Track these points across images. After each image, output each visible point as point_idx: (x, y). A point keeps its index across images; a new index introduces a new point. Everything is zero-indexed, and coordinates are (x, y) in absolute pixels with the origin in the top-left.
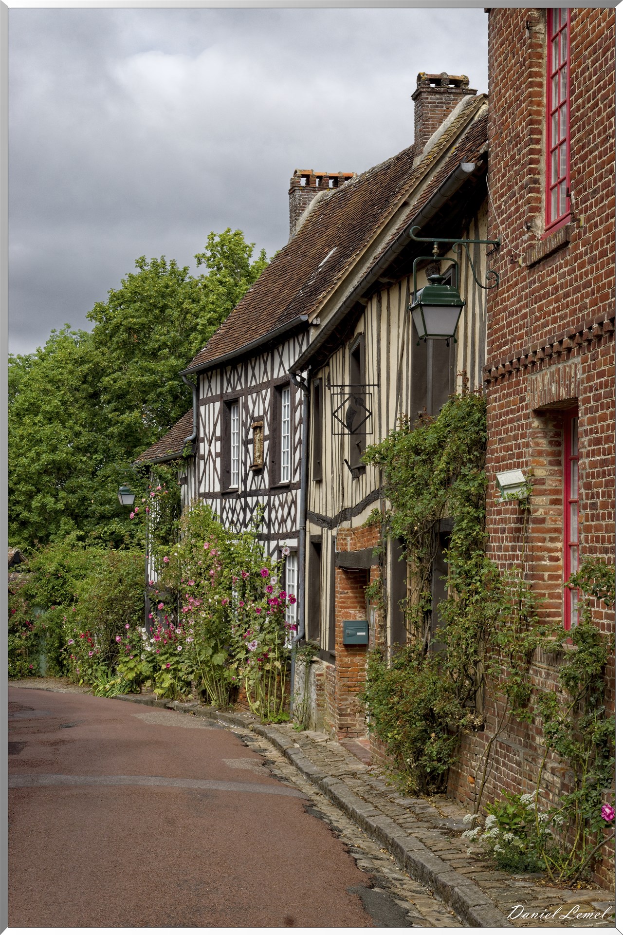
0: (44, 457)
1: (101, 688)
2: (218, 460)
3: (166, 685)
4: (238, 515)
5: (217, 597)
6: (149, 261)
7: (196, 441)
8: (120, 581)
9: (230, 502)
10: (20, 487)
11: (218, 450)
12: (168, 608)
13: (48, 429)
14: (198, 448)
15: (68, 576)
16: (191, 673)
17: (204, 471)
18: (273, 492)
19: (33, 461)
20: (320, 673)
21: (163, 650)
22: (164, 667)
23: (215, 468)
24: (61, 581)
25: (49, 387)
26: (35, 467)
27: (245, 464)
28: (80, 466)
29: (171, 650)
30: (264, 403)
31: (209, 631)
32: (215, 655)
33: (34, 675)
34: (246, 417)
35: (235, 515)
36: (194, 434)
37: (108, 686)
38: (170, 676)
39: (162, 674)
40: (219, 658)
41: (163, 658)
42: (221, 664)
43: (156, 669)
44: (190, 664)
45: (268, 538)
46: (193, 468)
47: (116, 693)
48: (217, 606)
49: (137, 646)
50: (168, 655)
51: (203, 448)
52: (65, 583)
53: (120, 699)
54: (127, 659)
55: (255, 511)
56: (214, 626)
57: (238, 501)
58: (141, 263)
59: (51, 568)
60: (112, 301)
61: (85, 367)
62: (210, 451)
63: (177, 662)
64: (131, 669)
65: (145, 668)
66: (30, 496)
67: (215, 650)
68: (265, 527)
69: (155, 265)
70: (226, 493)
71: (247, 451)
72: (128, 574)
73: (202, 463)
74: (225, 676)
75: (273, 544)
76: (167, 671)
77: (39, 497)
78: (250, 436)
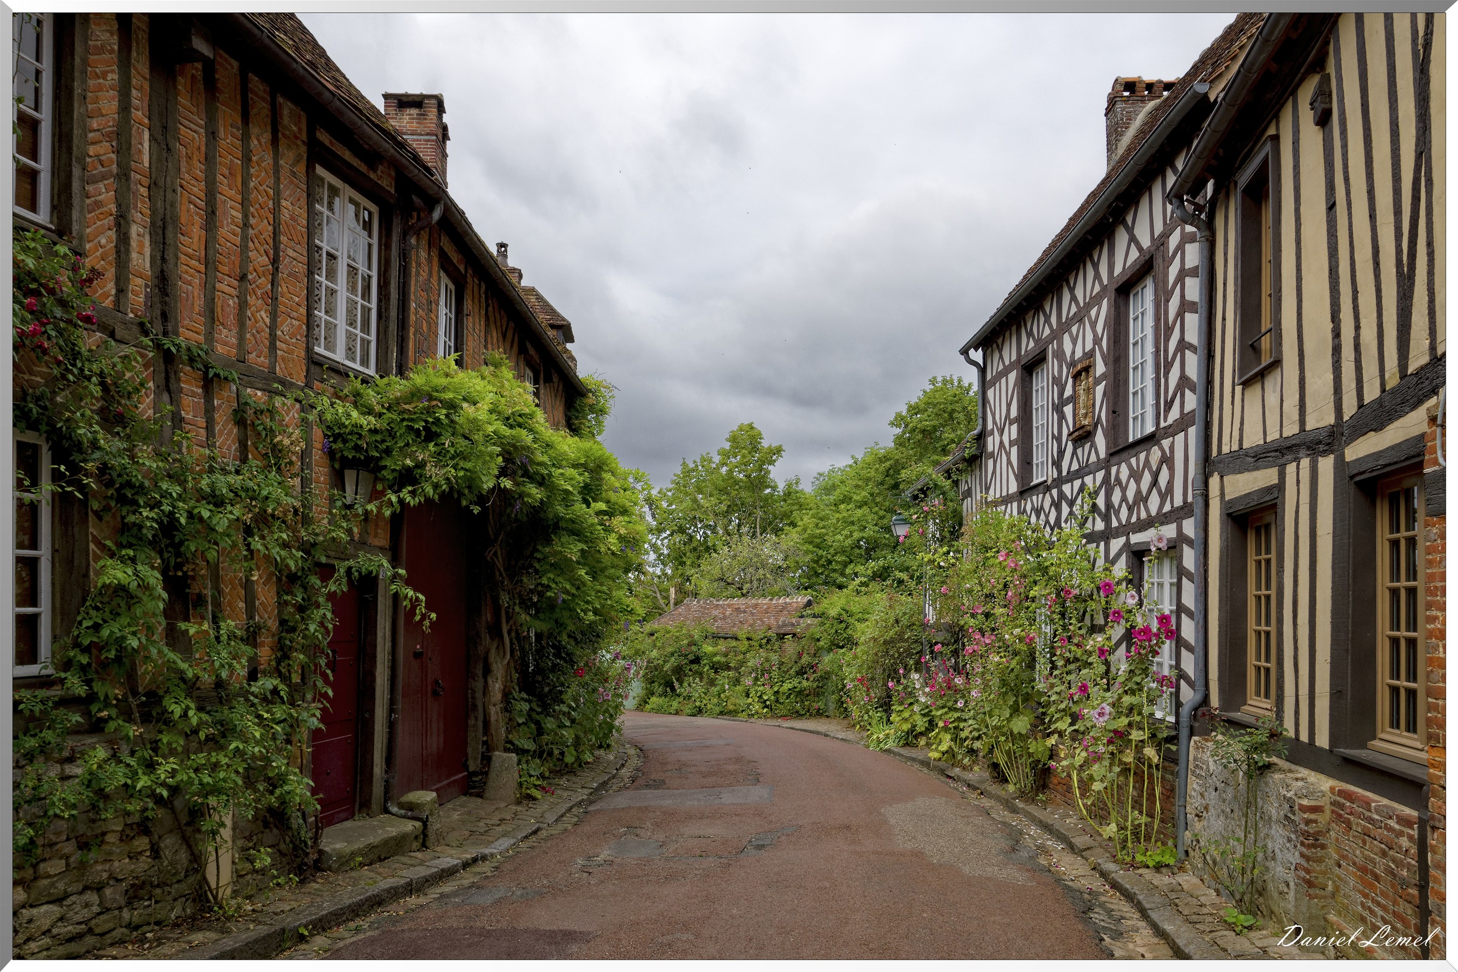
0: (856, 535)
1: (875, 737)
2: (1014, 451)
3: (944, 747)
4: (1047, 516)
5: (1017, 631)
6: (939, 379)
7: (981, 438)
8: (897, 621)
9: (1036, 499)
10: (837, 558)
11: (1014, 435)
12: (947, 650)
13: (859, 512)
14: (985, 445)
15: (851, 620)
16: (979, 738)
17: (994, 472)
18: (1114, 460)
19: (847, 537)
20: (1313, 803)
21: (940, 703)
22: (941, 724)
23: (1009, 462)
24: (843, 625)
25: (860, 483)
26: (849, 542)
27: (1059, 439)
28: (884, 541)
29: (950, 704)
30: (1094, 328)
31: (1004, 683)
32: (1015, 719)
33: (821, 715)
34: (1060, 367)
35: (1042, 516)
36: (979, 428)
37: (881, 736)
38: (948, 737)
39: (938, 734)
40: (1021, 724)
41: (939, 713)
42: (1024, 732)
43: (932, 725)
44: (976, 726)
45: (1106, 536)
46: (978, 473)
47: (890, 744)
48: (1019, 646)
49: (910, 694)
50: (946, 710)
51: (992, 444)
52: (847, 628)
53: (895, 754)
54: (901, 708)
55: (1079, 501)
56: (1012, 675)
57: (1048, 495)
58: (933, 381)
59: (833, 612)
60: (909, 411)
61: (887, 464)
62: (1001, 442)
63: (959, 719)
64: (905, 720)
65: (921, 724)
66: (846, 564)
67: (1015, 710)
68: (1098, 520)
69: (945, 381)
70: (1025, 491)
71: (1062, 417)
72: (905, 614)
73: (990, 462)
74: (1031, 751)
75: (1117, 544)
76: (946, 729)
77: (852, 566)
78: (1068, 392)
